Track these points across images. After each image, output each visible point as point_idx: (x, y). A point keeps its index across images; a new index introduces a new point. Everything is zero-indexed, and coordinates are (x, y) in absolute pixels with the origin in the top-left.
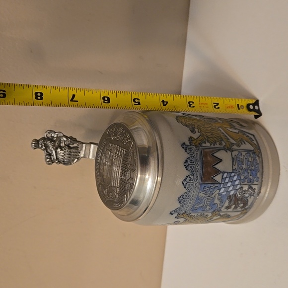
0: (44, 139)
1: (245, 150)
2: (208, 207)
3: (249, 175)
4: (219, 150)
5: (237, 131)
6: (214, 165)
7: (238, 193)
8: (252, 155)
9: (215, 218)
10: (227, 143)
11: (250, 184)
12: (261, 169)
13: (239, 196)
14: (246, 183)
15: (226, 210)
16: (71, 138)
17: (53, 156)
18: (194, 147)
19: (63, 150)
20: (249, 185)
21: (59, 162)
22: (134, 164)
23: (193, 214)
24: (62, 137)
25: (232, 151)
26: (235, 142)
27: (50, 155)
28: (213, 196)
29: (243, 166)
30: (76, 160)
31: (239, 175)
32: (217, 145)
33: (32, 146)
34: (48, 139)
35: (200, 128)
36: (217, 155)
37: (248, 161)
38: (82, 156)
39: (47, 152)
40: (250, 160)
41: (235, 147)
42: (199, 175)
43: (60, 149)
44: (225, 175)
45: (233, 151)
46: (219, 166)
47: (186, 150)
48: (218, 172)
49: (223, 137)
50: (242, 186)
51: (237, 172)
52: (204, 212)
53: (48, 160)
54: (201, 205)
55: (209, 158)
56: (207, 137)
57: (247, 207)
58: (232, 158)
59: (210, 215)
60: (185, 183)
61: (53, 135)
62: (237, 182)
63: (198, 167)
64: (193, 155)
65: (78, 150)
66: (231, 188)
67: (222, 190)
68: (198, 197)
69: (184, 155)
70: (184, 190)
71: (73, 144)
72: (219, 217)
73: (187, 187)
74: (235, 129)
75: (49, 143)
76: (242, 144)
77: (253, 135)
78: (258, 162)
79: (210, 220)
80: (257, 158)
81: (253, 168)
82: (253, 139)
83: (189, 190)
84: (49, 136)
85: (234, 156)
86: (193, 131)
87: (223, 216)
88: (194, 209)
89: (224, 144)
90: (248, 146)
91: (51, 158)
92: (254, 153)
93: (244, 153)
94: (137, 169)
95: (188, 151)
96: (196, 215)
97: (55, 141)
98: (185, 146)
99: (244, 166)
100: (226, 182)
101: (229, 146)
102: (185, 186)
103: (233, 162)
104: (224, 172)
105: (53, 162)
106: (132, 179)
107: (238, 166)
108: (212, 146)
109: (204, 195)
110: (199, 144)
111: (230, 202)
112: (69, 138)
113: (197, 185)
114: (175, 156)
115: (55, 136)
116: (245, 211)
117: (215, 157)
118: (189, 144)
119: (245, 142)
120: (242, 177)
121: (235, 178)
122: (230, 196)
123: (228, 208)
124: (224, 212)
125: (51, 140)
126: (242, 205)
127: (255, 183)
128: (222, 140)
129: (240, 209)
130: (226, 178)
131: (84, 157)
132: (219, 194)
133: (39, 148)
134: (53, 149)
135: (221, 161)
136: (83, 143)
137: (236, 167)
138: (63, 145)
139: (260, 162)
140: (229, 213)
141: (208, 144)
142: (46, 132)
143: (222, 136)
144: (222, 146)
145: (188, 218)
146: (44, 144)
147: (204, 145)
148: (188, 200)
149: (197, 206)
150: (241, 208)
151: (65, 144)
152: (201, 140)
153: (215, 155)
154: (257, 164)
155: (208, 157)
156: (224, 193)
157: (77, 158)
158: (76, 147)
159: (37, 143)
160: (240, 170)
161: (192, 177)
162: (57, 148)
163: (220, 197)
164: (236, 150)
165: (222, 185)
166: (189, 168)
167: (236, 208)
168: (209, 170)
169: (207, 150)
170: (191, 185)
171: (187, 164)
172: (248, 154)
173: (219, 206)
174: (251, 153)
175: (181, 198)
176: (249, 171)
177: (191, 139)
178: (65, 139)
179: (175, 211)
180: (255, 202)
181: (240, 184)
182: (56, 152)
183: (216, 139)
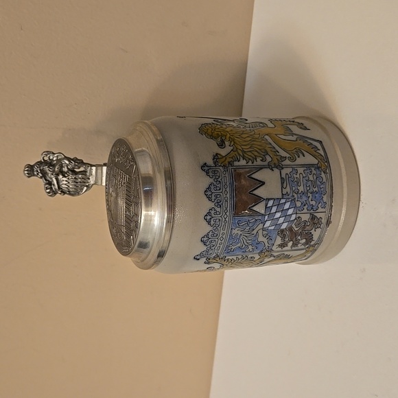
0: (40, 163)
1: (303, 166)
2: (250, 247)
3: (310, 199)
4: (260, 168)
5: (294, 138)
6: (252, 191)
7: (293, 226)
8: (314, 172)
9: (267, 260)
10: (275, 158)
11: (312, 211)
12: (328, 190)
13: (296, 229)
14: (305, 211)
15: (280, 249)
16: (75, 160)
17: (54, 185)
18: (221, 168)
19: (65, 177)
20: (311, 214)
21: (63, 192)
22: (137, 197)
23: (231, 258)
24: (63, 159)
25: (281, 168)
26: (288, 155)
27: (50, 183)
28: (255, 232)
29: (299, 188)
30: (85, 188)
31: (293, 201)
32: (259, 162)
33: (25, 174)
34: (45, 163)
35: (234, 140)
36: (257, 176)
37: (308, 180)
38: (92, 182)
39: (46, 180)
40: (311, 178)
41: (287, 162)
42: (228, 205)
43: (63, 175)
44: (270, 203)
45: (283, 168)
46: (260, 192)
47: (207, 173)
48: (258, 200)
49: (268, 150)
50: (298, 215)
51: (289, 197)
52: (246, 254)
53: (48, 191)
54: (239, 245)
55: (243, 182)
56: (243, 151)
57: (313, 243)
58: (281, 178)
59: (257, 257)
60: (208, 217)
61: (51, 158)
62: (290, 211)
63: (227, 195)
64: (219, 180)
65: (86, 175)
66: (281, 220)
67: (268, 224)
68: (231, 235)
69: (206, 181)
70: (209, 228)
71: (79, 168)
72: (272, 258)
73: (212, 222)
74: (293, 134)
75: (46, 168)
76: (299, 157)
77: (321, 142)
78: (324, 180)
79: (260, 263)
80: (323, 175)
81: (316, 189)
82: (319, 147)
83: (215, 227)
84: (46, 158)
85: (284, 176)
86: (222, 145)
87: (278, 256)
88: (229, 251)
89: (269, 159)
90: (309, 159)
91: (51, 188)
92: (318, 168)
93: (301, 170)
94: (141, 202)
95: (211, 174)
96: (235, 258)
97: (54, 166)
98: (206, 168)
99: (301, 189)
100: (272, 212)
101: (276, 161)
102: (209, 223)
103: (282, 183)
104: (269, 199)
105: (55, 193)
106: (137, 215)
107: (291, 189)
108: (250, 163)
109: (240, 233)
110: (229, 163)
111: (283, 238)
112: (72, 160)
113: (227, 219)
114: (190, 183)
115: (55, 159)
116: (311, 249)
117: (254, 179)
118: (213, 165)
119: (305, 153)
120: (299, 204)
121: (287, 206)
122: (282, 231)
123: (282, 246)
124: (278, 252)
125: (50, 164)
126: (304, 241)
127: (320, 210)
128: (267, 154)
129: (303, 247)
130: (272, 207)
131: (95, 184)
132: (263, 229)
133: (34, 175)
134: (52, 176)
135: (263, 183)
136: (92, 166)
137: (288, 189)
138: (65, 169)
139: (327, 179)
140: (286, 253)
141: (243, 162)
142: (42, 154)
143: (266, 148)
144: (266, 163)
145: (225, 263)
146: (40, 170)
147: (236, 163)
148: (217, 240)
149: (234, 248)
150: (304, 244)
151: (68, 168)
152: (232, 158)
153: (253, 176)
154: (322, 183)
155: (242, 180)
156: (273, 228)
157: (87, 186)
158: (84, 171)
159: (30, 170)
160: (294, 194)
161: (218, 209)
162: (58, 175)
163: (265, 232)
164: (287, 166)
165: (266, 217)
166: (213, 198)
167: (295, 245)
168: (244, 197)
169: (241, 171)
170: (217, 221)
171: (209, 193)
172: (308, 171)
173: (267, 244)
174: (313, 169)
175: (205, 239)
176: (309, 195)
177: (216, 157)
178: (67, 162)
179: (202, 255)
180: (324, 236)
181: (296, 213)
182: (57, 179)
183: (256, 154)
